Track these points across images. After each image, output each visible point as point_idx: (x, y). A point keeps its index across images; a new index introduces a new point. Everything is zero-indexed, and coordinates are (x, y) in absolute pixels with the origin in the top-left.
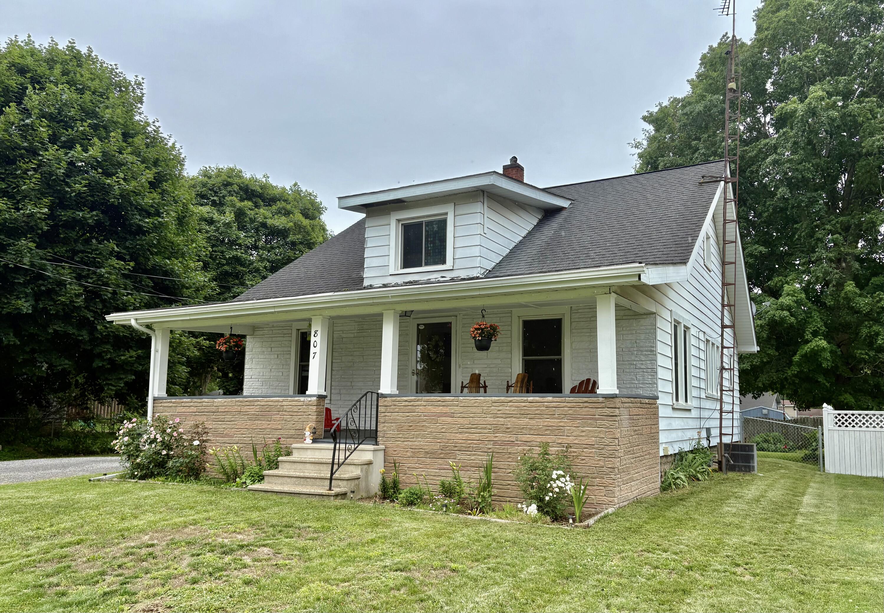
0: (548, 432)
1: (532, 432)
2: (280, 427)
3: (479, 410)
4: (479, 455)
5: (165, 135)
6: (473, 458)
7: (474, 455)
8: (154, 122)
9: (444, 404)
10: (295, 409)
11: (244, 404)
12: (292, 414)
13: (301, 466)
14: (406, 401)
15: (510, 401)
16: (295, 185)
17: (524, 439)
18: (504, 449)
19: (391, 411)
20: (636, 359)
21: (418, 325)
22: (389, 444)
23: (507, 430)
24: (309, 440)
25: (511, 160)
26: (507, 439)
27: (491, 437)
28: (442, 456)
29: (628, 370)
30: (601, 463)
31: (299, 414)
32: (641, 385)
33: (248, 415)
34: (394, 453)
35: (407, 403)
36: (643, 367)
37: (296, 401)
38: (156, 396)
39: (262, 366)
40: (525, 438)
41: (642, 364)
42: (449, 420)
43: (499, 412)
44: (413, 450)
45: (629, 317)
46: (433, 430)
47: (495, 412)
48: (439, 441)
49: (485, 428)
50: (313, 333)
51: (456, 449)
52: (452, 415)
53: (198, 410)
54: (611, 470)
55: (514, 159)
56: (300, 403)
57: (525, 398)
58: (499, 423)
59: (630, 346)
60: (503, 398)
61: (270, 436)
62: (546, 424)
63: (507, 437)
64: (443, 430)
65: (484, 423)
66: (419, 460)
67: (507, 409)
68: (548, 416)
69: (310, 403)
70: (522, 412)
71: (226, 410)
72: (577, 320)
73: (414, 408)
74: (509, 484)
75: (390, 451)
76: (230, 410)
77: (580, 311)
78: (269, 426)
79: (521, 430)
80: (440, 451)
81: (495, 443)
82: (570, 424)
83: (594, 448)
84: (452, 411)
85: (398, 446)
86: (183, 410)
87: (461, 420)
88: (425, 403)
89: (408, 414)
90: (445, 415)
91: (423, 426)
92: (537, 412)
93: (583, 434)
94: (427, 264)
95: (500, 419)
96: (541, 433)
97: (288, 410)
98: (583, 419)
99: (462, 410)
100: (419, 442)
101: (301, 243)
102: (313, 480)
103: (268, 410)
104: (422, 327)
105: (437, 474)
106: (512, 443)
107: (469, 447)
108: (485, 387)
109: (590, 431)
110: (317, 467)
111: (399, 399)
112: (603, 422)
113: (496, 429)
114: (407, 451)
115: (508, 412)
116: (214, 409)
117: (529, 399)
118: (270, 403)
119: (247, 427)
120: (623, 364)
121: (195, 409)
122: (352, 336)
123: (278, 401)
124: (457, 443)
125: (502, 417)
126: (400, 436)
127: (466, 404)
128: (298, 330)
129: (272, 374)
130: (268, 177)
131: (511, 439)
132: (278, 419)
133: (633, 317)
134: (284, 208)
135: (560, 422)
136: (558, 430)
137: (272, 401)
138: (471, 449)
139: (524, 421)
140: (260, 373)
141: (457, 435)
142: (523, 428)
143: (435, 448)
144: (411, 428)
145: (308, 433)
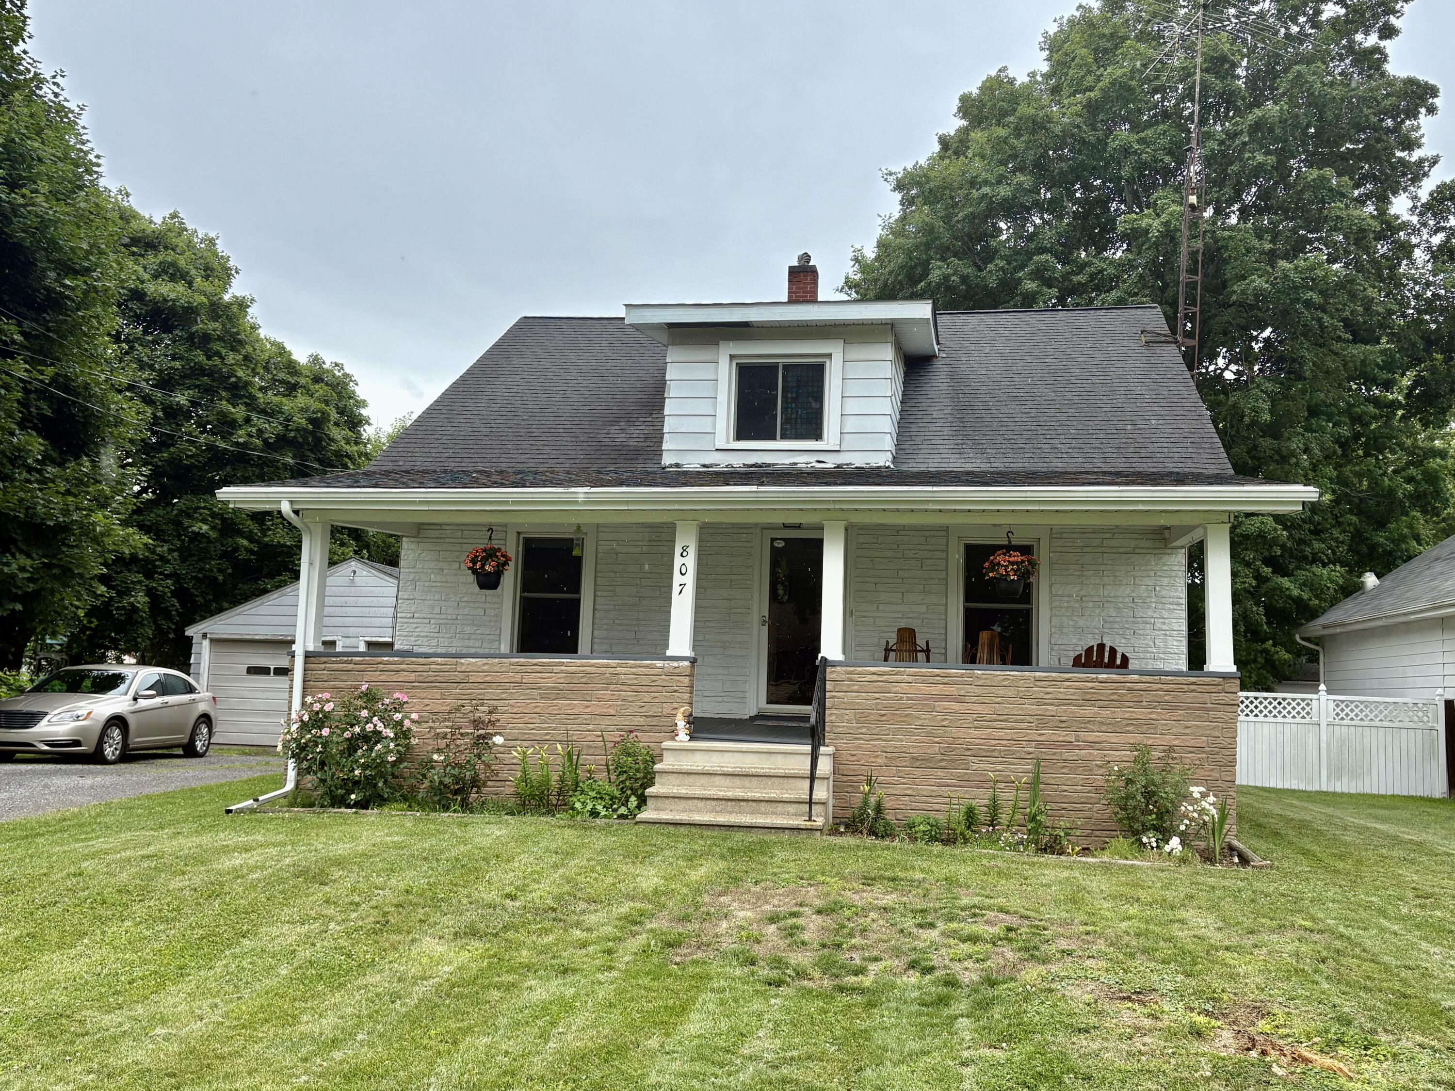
0: (1130, 728)
1: (1104, 728)
2: (613, 712)
3: (1011, 692)
4: (1011, 764)
5: (72, 105)
6: (1000, 767)
7: (1002, 763)
8: (54, 77)
9: (946, 680)
10: (645, 680)
11: (529, 668)
12: (637, 688)
13: (703, 780)
14: (874, 674)
15: (1068, 680)
16: (174, 216)
17: (1090, 739)
18: (1054, 754)
19: (845, 688)
20: (1155, 615)
21: (773, 540)
22: (842, 743)
23: (1062, 724)
24: (683, 736)
25: (800, 258)
26: (1061, 739)
27: (1033, 735)
28: (943, 764)
29: (1141, 632)
30: (1215, 775)
31: (653, 689)
32: (1162, 656)
33: (539, 688)
34: (851, 759)
35: (875, 677)
36: (1164, 627)
37: (647, 667)
38: (311, 649)
39: (437, 597)
40: (1092, 737)
41: (1164, 623)
42: (956, 706)
43: (1046, 697)
44: (889, 755)
45: (1144, 551)
46: (927, 722)
47: (1041, 695)
48: (937, 740)
49: (1022, 721)
50: (678, 551)
51: (969, 753)
52: (960, 698)
53: (421, 679)
54: (1230, 784)
55: (806, 257)
56: (655, 671)
57: (1094, 676)
58: (1048, 713)
59: (1145, 594)
60: (1054, 674)
61: (591, 727)
62: (1127, 715)
63: (1061, 736)
64: (944, 723)
65: (1020, 712)
66: (901, 771)
67: (1061, 691)
68: (1131, 704)
69: (677, 671)
70: (1088, 697)
71: (488, 679)
72: (1059, 549)
73: (888, 685)
74: (1064, 809)
75: (845, 756)
76: (498, 679)
77: (1064, 535)
78: (589, 710)
79: (1086, 723)
80: (939, 757)
81: (1039, 744)
82: (1167, 717)
83: (1204, 752)
84: (962, 693)
85: (858, 747)
86: (383, 678)
87: (979, 708)
88: (910, 679)
89: (877, 695)
90: (948, 698)
91: (907, 716)
92: (1112, 697)
93: (1188, 731)
94: (784, 437)
95: (1049, 707)
96: (1118, 730)
97: (630, 682)
98: (1189, 709)
99: (979, 690)
100: (901, 742)
101: (220, 339)
102: (754, 804)
103: (583, 680)
104: (780, 544)
105: (933, 794)
106: (1068, 745)
107: (994, 751)
108: (927, 651)
109: (1198, 727)
110: (737, 781)
111: (860, 669)
112: (1220, 714)
113: (1043, 722)
114: (877, 757)
115: (1061, 696)
116: (460, 677)
117: (1100, 676)
118: (589, 669)
119: (537, 710)
120: (1134, 622)
121: (413, 677)
122: (638, 550)
123: (607, 666)
124: (971, 744)
125: (1052, 705)
126: (864, 731)
127: (988, 682)
128: (519, 533)
129: (461, 611)
130: (128, 195)
131: (1068, 739)
132: (607, 698)
133: (1150, 551)
134: (173, 264)
135: (1151, 713)
136: (1148, 726)
137: (593, 666)
138: (996, 754)
139: (1090, 711)
140: (433, 607)
141: (971, 731)
142: (1089, 722)
143: (929, 751)
144: (884, 718)
145: (681, 724)
